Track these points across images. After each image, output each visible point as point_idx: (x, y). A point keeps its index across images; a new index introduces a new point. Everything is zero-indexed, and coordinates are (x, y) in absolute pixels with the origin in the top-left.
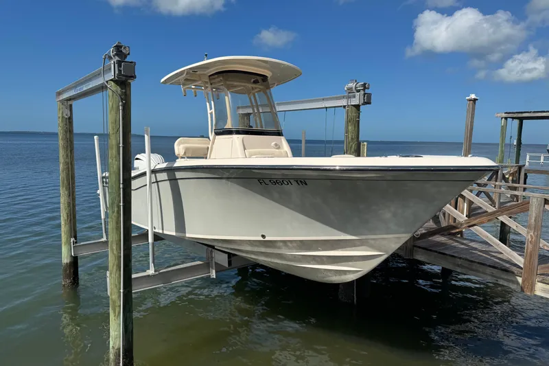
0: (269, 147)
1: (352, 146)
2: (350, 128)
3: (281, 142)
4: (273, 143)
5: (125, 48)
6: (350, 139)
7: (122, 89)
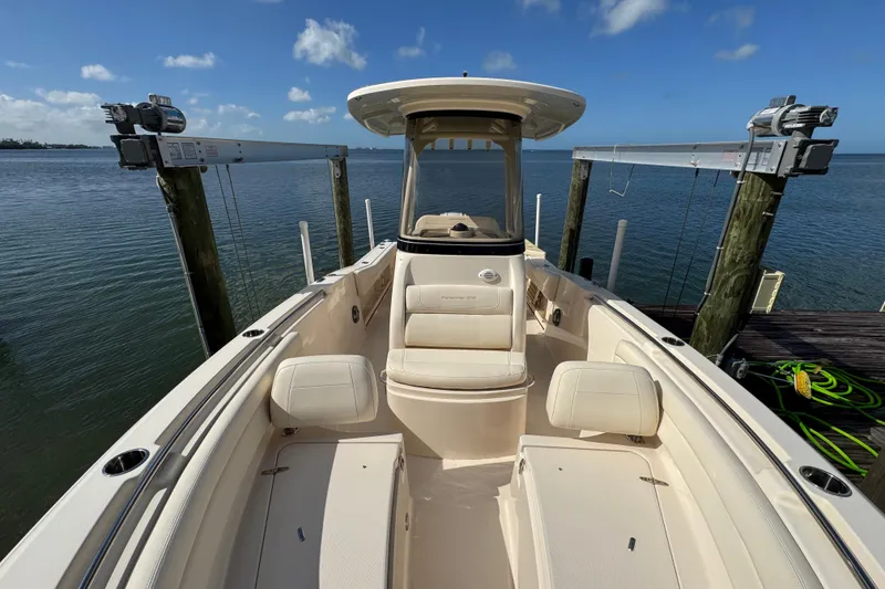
0: (472, 279)
1: (729, 278)
2: (734, 233)
3: (507, 268)
4: (483, 272)
6: (727, 260)
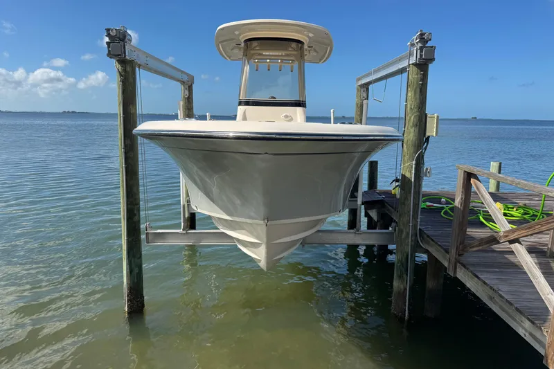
4: (284, 115)
5: (112, 30)
7: (122, 67)
